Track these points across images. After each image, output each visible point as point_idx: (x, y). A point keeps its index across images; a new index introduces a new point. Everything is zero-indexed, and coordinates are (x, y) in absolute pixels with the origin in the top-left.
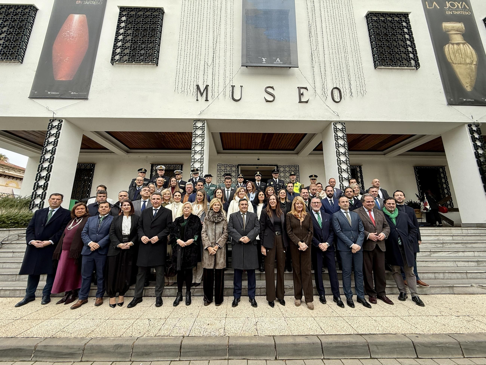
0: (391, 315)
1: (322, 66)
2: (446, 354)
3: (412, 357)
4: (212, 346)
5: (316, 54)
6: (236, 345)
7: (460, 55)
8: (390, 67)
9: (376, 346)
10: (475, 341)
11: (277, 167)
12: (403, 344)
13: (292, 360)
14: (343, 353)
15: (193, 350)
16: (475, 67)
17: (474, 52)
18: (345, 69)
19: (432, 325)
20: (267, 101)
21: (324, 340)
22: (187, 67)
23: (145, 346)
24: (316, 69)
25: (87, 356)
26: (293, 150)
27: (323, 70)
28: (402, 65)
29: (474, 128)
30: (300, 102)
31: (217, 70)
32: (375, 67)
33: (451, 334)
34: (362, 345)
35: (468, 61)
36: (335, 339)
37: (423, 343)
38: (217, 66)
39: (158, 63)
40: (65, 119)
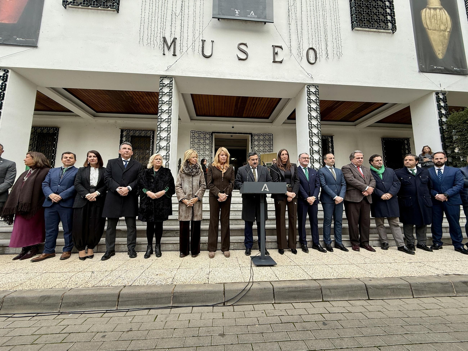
0: (348, 263)
1: (299, 23)
2: (397, 295)
3: (364, 299)
4: (154, 294)
5: (293, 10)
6: (181, 292)
7: (436, 21)
8: (367, 29)
9: (329, 289)
10: (425, 283)
11: (252, 136)
12: (355, 287)
13: (241, 305)
14: (295, 297)
15: (133, 299)
16: (448, 34)
17: (449, 18)
18: (322, 28)
19: (385, 271)
20: (240, 59)
21: (276, 285)
22: (154, 16)
23: (77, 296)
24: (293, 27)
25: (6, 309)
26: (268, 118)
27: (299, 28)
28: (379, 28)
29: (441, 97)
30: (274, 62)
31: (186, 21)
32: (352, 28)
33: (403, 277)
34: (315, 289)
35: (442, 27)
36: (288, 284)
37: (376, 286)
38: (186, 16)
39: (118, 10)
40: (12, 69)
